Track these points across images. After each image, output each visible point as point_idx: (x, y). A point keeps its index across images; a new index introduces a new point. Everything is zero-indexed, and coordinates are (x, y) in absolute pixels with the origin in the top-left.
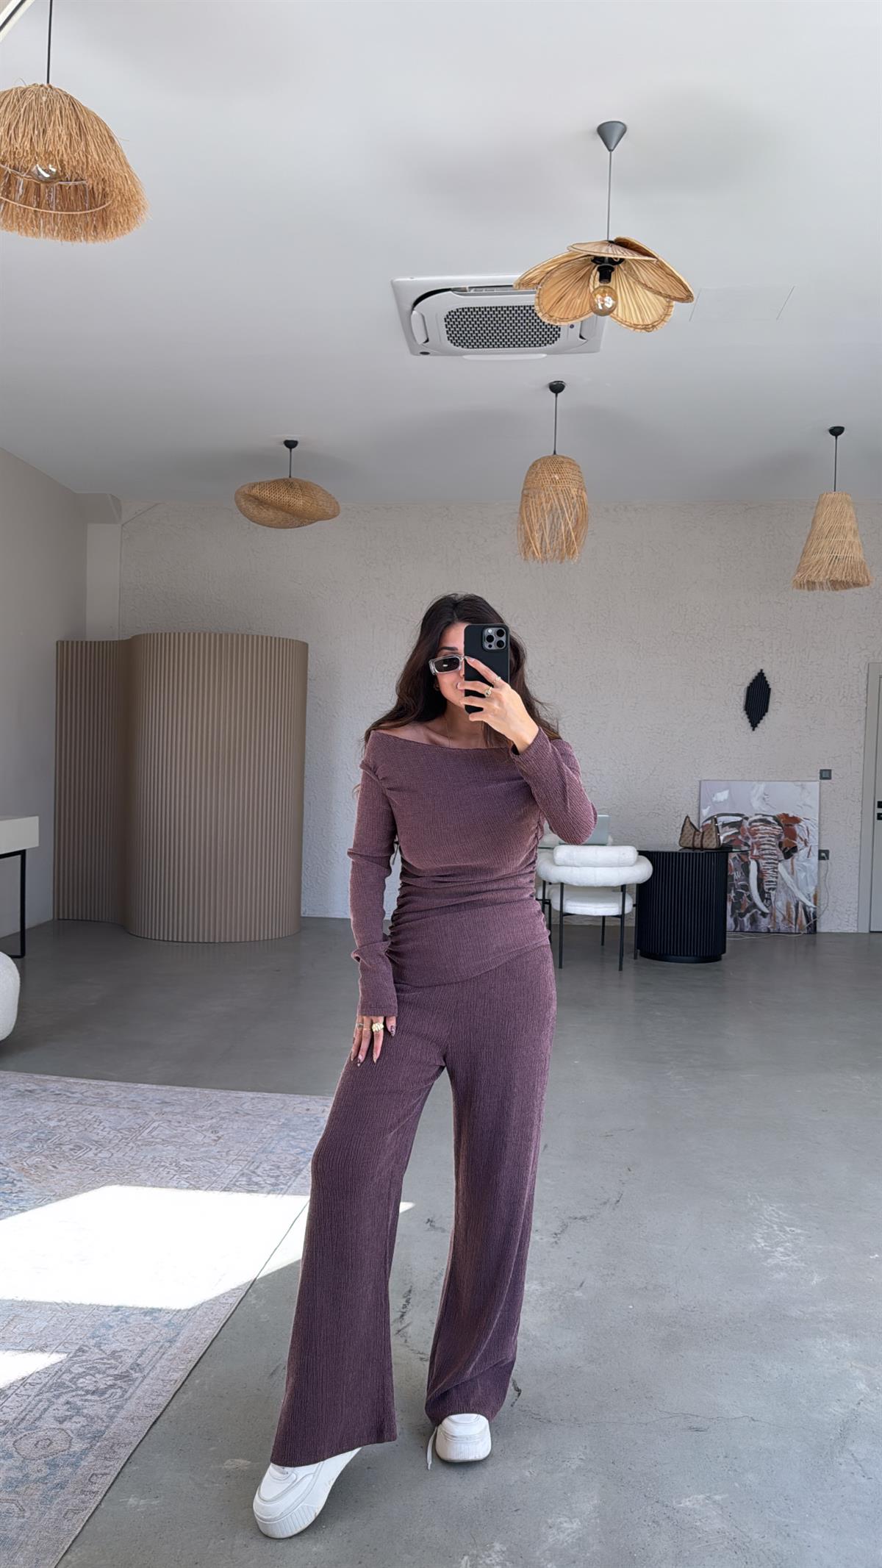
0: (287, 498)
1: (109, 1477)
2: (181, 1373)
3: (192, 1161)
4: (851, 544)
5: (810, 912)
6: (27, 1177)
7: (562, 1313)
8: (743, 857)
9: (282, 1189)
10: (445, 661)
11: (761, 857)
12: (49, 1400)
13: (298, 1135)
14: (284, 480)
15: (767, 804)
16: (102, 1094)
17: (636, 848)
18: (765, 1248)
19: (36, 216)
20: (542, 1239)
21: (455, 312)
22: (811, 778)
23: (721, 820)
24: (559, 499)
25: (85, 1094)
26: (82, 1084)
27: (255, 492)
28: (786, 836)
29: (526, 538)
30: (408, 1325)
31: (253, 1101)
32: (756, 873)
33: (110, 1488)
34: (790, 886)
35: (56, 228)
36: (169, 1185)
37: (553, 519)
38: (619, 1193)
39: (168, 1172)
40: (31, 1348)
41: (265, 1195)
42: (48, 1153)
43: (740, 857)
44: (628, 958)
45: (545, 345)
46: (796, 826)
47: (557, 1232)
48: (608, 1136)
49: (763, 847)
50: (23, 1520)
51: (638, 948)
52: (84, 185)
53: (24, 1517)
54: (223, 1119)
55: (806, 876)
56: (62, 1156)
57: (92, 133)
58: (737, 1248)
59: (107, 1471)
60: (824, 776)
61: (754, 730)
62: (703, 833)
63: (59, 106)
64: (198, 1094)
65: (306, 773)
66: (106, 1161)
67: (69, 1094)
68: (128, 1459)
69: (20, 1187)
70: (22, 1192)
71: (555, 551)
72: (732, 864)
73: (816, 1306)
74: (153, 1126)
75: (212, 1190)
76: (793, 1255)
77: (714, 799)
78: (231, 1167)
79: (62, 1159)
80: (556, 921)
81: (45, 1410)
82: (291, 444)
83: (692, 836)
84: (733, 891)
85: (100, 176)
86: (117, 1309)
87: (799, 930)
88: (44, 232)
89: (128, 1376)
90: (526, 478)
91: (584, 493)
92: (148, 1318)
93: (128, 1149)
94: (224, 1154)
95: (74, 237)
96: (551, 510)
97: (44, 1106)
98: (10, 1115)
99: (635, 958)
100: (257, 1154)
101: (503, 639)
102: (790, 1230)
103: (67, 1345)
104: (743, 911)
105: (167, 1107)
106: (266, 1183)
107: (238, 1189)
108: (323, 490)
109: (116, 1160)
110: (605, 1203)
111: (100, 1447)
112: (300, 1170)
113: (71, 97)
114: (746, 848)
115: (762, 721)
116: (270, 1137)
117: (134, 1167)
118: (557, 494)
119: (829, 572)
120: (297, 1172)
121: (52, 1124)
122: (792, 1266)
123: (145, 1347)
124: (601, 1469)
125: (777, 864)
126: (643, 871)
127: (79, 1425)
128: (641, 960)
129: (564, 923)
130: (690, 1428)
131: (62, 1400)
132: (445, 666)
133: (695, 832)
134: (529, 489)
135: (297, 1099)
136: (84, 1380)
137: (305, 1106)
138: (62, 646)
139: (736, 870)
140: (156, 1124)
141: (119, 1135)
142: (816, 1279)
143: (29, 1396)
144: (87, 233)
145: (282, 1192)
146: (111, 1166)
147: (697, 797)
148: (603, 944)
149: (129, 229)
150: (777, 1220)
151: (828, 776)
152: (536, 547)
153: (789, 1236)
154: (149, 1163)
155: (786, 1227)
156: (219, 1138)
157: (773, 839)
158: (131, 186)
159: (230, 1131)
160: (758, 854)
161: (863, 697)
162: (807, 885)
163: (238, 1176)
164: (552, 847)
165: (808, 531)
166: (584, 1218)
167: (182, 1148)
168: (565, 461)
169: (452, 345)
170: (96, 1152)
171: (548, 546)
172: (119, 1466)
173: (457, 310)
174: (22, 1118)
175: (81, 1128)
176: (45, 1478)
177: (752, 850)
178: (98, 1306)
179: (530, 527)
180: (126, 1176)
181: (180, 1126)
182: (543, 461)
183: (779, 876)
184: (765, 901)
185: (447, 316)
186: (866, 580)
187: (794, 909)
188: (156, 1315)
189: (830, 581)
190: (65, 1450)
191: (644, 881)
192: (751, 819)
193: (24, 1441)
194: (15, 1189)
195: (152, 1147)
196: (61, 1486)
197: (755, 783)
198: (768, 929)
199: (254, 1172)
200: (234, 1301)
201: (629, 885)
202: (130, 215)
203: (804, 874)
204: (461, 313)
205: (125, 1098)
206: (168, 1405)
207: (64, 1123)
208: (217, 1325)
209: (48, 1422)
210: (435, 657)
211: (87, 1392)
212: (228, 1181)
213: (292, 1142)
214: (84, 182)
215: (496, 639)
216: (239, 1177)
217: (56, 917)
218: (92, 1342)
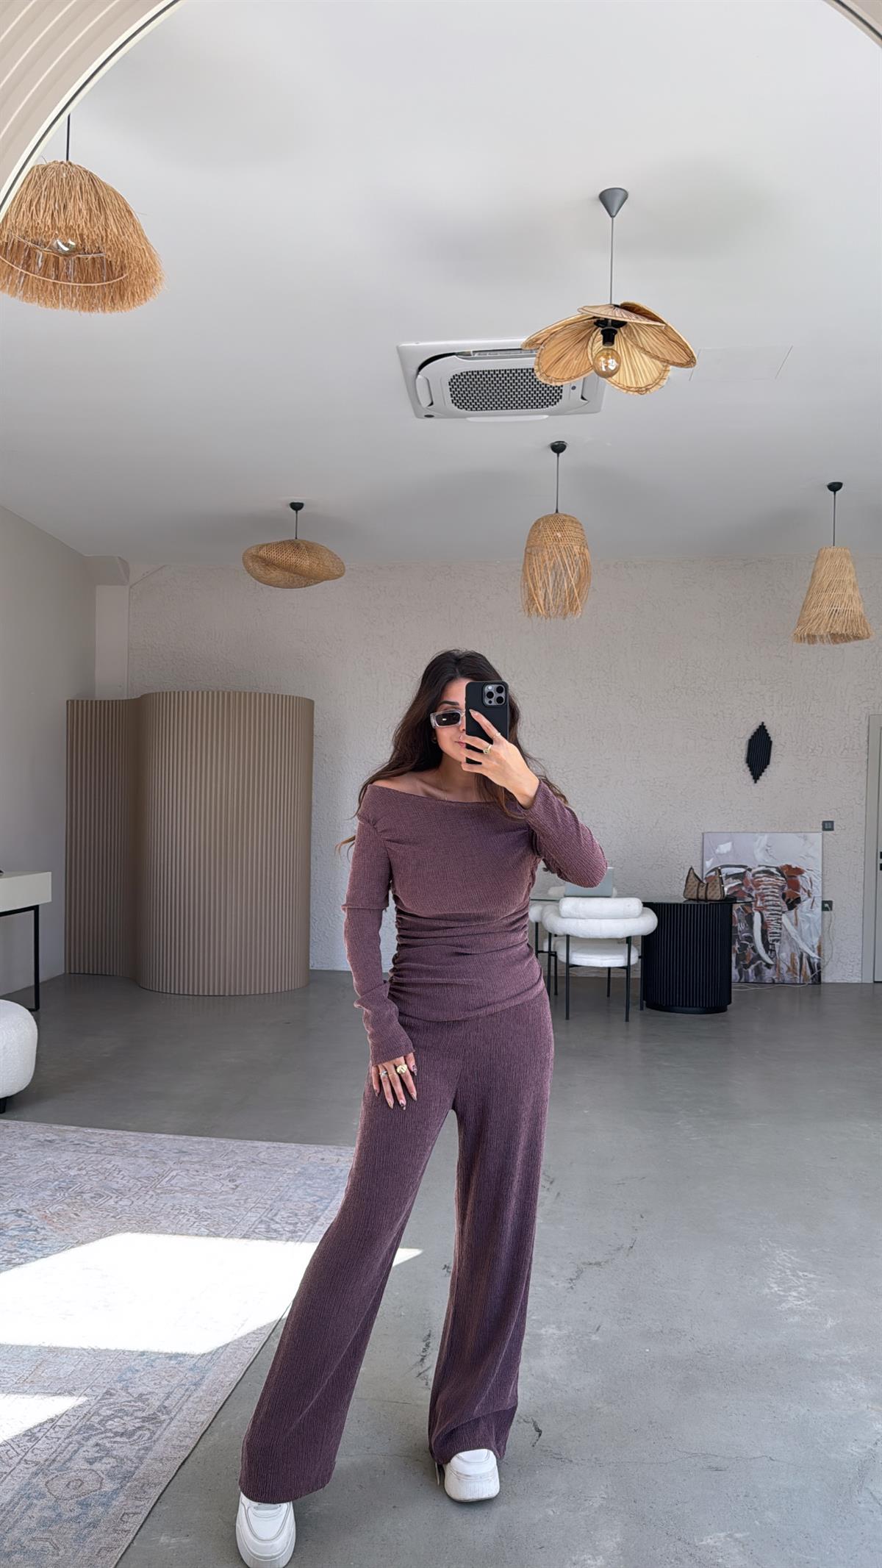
0: (293, 559)
1: (140, 1516)
2: (208, 1415)
3: (211, 1208)
4: (851, 598)
5: (814, 963)
6: (50, 1225)
7: (579, 1357)
8: (747, 908)
9: (300, 1236)
10: (444, 716)
11: (764, 908)
12: (79, 1443)
13: (314, 1183)
14: (290, 541)
15: (770, 856)
16: (120, 1144)
17: (640, 898)
18: (778, 1292)
19: (55, 287)
20: (557, 1284)
21: (459, 376)
22: (813, 830)
23: (725, 871)
24: (561, 557)
25: (104, 1144)
26: (101, 1134)
27: (262, 553)
28: (789, 888)
29: (530, 595)
30: (429, 1368)
31: (269, 1150)
32: (760, 924)
33: (141, 1526)
34: (795, 938)
35: (74, 299)
36: (190, 1232)
37: (556, 576)
38: (632, 1239)
39: (188, 1220)
40: (59, 1391)
41: (284, 1242)
42: (70, 1201)
43: (743, 909)
44: (635, 1010)
45: (547, 406)
46: (799, 877)
47: (573, 1277)
48: (619, 1184)
49: (766, 898)
50: (57, 1558)
51: (644, 999)
52: (102, 258)
53: (58, 1555)
54: (240, 1168)
55: (809, 927)
56: (83, 1204)
57: (111, 207)
58: (751, 1293)
59: (138, 1510)
60: (826, 827)
61: (756, 782)
62: (707, 884)
63: (79, 182)
64: (214, 1143)
65: (313, 828)
66: (126, 1208)
67: (88, 1144)
68: (158, 1499)
69: (43, 1235)
70: (45, 1239)
71: (558, 608)
72: (736, 916)
73: (830, 1349)
74: (171, 1174)
75: (231, 1237)
76: (807, 1300)
77: (717, 851)
78: (249, 1214)
79: (83, 1207)
80: (562, 973)
81: (76, 1452)
82: (297, 507)
83: (696, 888)
84: (737, 943)
85: (119, 249)
86: (143, 1354)
87: (803, 981)
88: (63, 304)
89: (156, 1418)
90: (529, 536)
91: (586, 550)
92: (172, 1362)
93: (148, 1197)
94: (242, 1202)
95: (92, 308)
96: (554, 567)
97: (63, 1156)
98: (30, 1164)
99: (642, 1009)
100: (275, 1202)
101: (503, 695)
102: (803, 1275)
103: (94, 1388)
104: (747, 963)
105: (184, 1157)
106: (284, 1230)
107: (257, 1236)
108: (329, 551)
109: (137, 1208)
110: (619, 1249)
111: (130, 1487)
112: (318, 1218)
113: (91, 173)
114: (750, 899)
115: (763, 774)
116: (287, 1186)
117: (155, 1215)
118: (560, 552)
119: (829, 625)
120: (315, 1220)
121: (72, 1173)
122: (805, 1311)
123: (171, 1391)
124: (623, 1509)
125: (781, 915)
126: (648, 922)
127: (109, 1466)
128: (647, 1011)
129: (570, 975)
130: (710, 1467)
131: (92, 1442)
132: (444, 719)
133: (699, 884)
134: (533, 546)
135: (313, 1148)
136: (113, 1422)
137: (320, 1156)
138: (71, 705)
139: (740, 921)
140: (174, 1173)
141: (139, 1183)
142: (830, 1323)
143: (59, 1439)
144: (105, 303)
145: (301, 1239)
146: (131, 1214)
147: (700, 849)
148: (608, 996)
149: (145, 299)
150: (790, 1265)
151: (830, 827)
152: (539, 603)
153: (802, 1281)
154: (169, 1210)
155: (798, 1272)
156: (237, 1186)
157: (777, 891)
158: (149, 259)
159: (247, 1180)
160: (761, 905)
161: (865, 748)
162: (811, 936)
163: (257, 1222)
164: (558, 899)
165: (808, 586)
166: (598, 1264)
167: (201, 1196)
168: (567, 519)
169: (456, 407)
170: (116, 1200)
171: (551, 602)
172: (149, 1505)
173: (462, 374)
174: (43, 1167)
175: (101, 1177)
176: (78, 1517)
177: (756, 902)
178: (124, 1352)
179: (533, 585)
180: (146, 1224)
181: (198, 1175)
182: (546, 519)
183: (783, 927)
184: (769, 952)
185: (452, 380)
186: (866, 632)
187: (798, 961)
188: (182, 1359)
189: (831, 635)
190: (96, 1490)
191: (650, 932)
192: (754, 871)
193: (55, 1482)
194: (39, 1237)
195: (172, 1195)
196: (94, 1525)
197: (757, 834)
198: (773, 980)
199: (272, 1220)
200: (257, 1345)
201: (634, 936)
202: (147, 286)
203: (807, 926)
204: (465, 376)
205: (144, 1147)
206: (195, 1447)
207: (84, 1172)
208: (241, 1369)
209: (78, 1463)
210: (435, 711)
211: (116, 1434)
212: (247, 1228)
213: (309, 1191)
214: (101, 255)
215: (496, 695)
216: (258, 1224)
217: (68, 972)
218: (119, 1385)
